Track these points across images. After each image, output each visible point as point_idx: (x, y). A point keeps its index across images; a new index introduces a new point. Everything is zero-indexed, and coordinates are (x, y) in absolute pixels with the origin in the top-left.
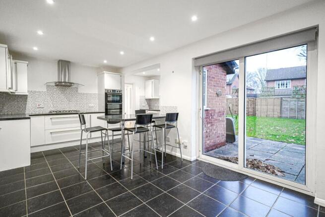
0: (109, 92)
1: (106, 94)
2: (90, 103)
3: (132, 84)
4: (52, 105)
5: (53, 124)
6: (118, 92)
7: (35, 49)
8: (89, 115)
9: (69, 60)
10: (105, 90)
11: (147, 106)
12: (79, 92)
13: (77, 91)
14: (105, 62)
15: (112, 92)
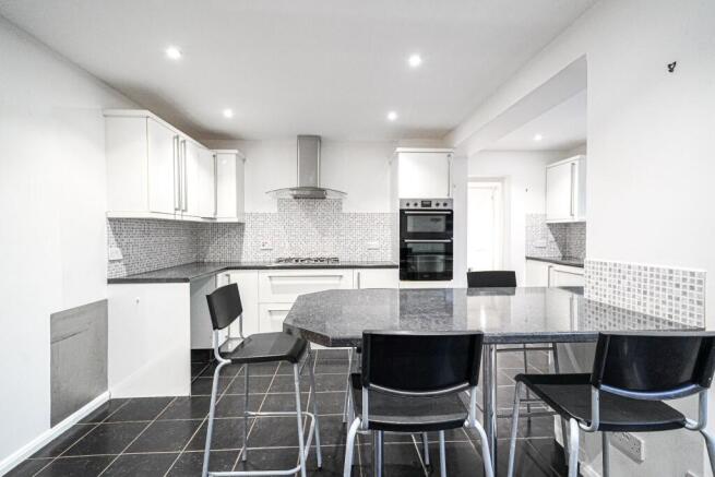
0: (412, 207)
1: (402, 211)
2: (371, 239)
3: (501, 179)
4: (287, 245)
5: (275, 290)
6: (441, 207)
7: (228, 113)
8: (356, 271)
9: (318, 134)
10: (401, 201)
11: (555, 245)
12: (344, 211)
13: (340, 209)
14: (392, 116)
15: (419, 207)
